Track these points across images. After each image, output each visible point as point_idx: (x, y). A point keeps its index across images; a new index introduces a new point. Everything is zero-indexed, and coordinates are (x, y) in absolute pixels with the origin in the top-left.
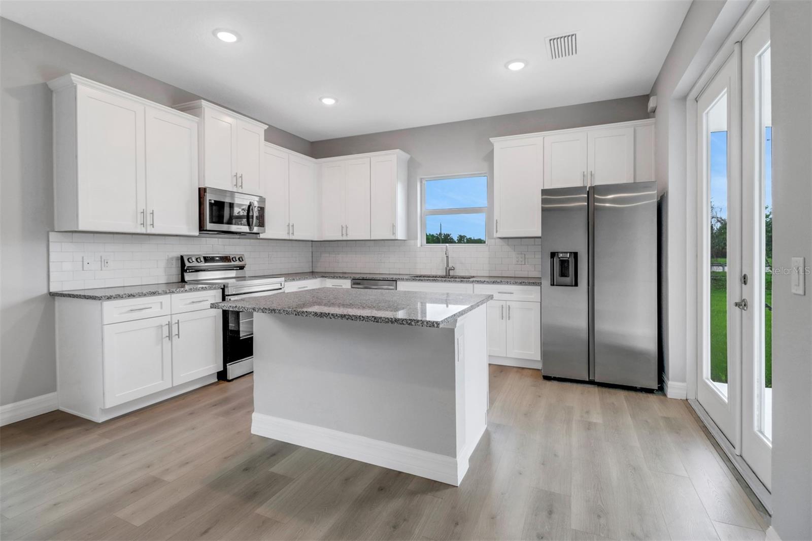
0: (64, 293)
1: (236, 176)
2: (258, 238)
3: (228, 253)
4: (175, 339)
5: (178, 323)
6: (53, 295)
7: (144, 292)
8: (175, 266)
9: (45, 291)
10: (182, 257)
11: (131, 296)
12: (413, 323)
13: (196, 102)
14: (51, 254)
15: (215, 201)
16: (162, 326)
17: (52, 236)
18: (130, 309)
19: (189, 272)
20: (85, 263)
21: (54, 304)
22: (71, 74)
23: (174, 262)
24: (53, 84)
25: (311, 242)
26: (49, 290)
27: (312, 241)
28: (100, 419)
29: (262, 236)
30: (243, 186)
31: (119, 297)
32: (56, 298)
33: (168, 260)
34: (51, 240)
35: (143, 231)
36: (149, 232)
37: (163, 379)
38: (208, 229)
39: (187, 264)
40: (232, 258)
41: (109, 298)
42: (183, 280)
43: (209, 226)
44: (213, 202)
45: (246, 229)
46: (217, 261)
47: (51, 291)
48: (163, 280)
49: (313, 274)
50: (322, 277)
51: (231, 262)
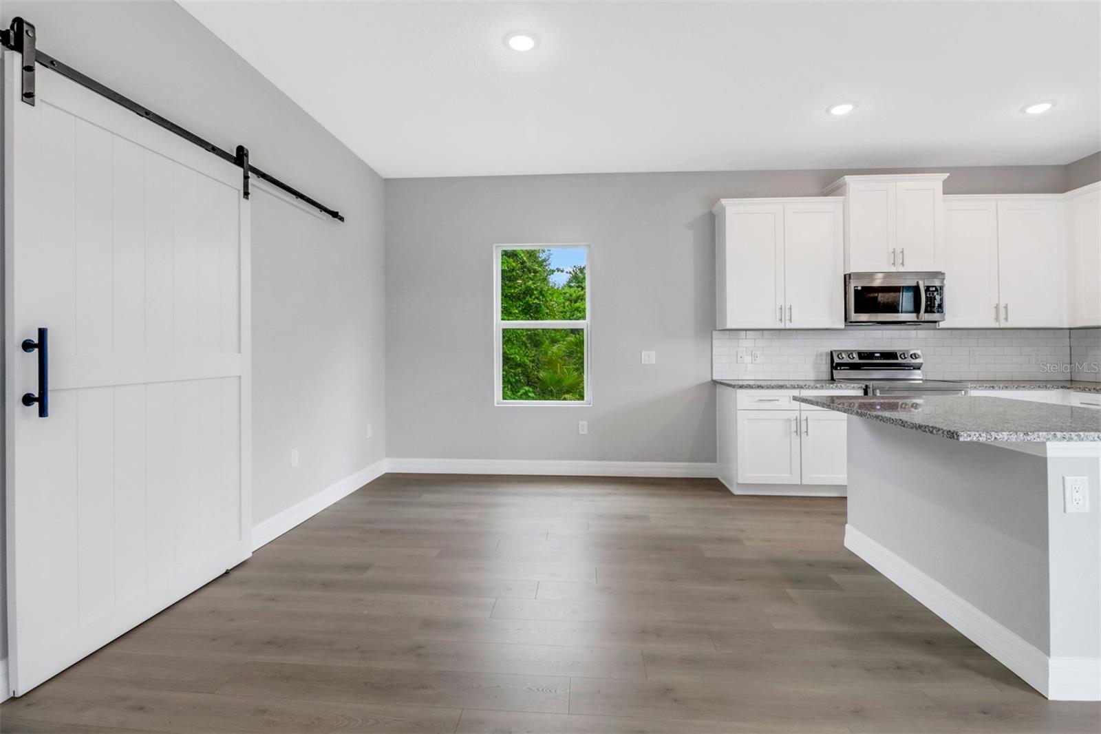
0: (723, 381)
1: (894, 252)
2: (937, 327)
3: (893, 349)
4: (804, 435)
5: (807, 420)
6: (715, 383)
7: (772, 385)
8: (825, 362)
9: (709, 379)
10: (831, 353)
11: (760, 387)
12: (934, 431)
13: (840, 181)
14: (714, 349)
15: (862, 287)
16: (790, 420)
17: (715, 333)
18: (758, 399)
19: (841, 369)
20: (739, 357)
21: (716, 391)
22: (722, 200)
23: (824, 358)
24: (715, 209)
25: (1068, 331)
26: (712, 377)
27: (1070, 329)
28: (736, 492)
29: (942, 325)
30: (905, 264)
31: (749, 387)
32: (717, 385)
33: (817, 355)
34: (714, 337)
35: (782, 326)
36: (787, 327)
37: (791, 474)
38: (853, 320)
39: (836, 360)
40: (900, 356)
41: (741, 387)
42: (833, 379)
43: (854, 316)
44: (859, 288)
45: (911, 317)
46: (877, 358)
47: (714, 378)
48: (812, 376)
49: (1071, 383)
50: (1062, 387)
51: (897, 359)
